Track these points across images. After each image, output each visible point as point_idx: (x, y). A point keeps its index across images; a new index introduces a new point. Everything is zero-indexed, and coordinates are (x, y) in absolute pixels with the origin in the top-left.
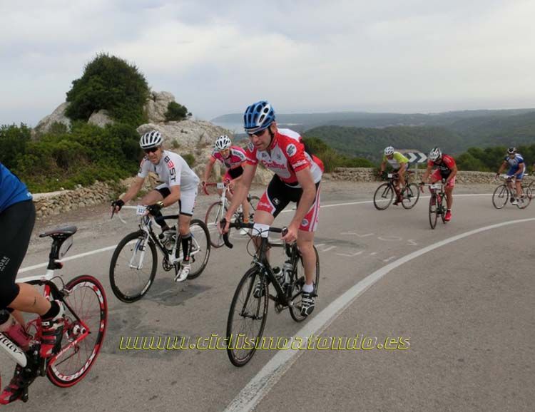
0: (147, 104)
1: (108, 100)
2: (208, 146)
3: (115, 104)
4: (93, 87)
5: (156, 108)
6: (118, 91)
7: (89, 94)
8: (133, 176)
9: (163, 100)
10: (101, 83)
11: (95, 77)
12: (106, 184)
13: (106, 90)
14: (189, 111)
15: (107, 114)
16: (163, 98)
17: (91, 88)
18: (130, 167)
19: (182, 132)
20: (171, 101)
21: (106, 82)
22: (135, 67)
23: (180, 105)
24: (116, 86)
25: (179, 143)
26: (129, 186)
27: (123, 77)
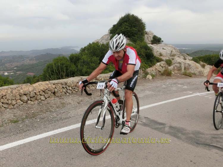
0: (145, 36)
1: (131, 33)
2: (175, 56)
3: (133, 35)
4: (125, 27)
5: (148, 38)
6: (135, 30)
7: (123, 30)
8: (150, 68)
9: (150, 34)
10: (128, 26)
11: (125, 23)
12: (141, 70)
13: (130, 29)
14: (162, 40)
15: (129, 40)
16: (150, 33)
17: (123, 28)
18: (148, 63)
19: (163, 49)
20: (153, 35)
21: (130, 26)
22: (141, 19)
23: (158, 37)
24: (134, 27)
25: (162, 54)
26: (149, 72)
27: (137, 23)
